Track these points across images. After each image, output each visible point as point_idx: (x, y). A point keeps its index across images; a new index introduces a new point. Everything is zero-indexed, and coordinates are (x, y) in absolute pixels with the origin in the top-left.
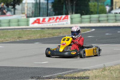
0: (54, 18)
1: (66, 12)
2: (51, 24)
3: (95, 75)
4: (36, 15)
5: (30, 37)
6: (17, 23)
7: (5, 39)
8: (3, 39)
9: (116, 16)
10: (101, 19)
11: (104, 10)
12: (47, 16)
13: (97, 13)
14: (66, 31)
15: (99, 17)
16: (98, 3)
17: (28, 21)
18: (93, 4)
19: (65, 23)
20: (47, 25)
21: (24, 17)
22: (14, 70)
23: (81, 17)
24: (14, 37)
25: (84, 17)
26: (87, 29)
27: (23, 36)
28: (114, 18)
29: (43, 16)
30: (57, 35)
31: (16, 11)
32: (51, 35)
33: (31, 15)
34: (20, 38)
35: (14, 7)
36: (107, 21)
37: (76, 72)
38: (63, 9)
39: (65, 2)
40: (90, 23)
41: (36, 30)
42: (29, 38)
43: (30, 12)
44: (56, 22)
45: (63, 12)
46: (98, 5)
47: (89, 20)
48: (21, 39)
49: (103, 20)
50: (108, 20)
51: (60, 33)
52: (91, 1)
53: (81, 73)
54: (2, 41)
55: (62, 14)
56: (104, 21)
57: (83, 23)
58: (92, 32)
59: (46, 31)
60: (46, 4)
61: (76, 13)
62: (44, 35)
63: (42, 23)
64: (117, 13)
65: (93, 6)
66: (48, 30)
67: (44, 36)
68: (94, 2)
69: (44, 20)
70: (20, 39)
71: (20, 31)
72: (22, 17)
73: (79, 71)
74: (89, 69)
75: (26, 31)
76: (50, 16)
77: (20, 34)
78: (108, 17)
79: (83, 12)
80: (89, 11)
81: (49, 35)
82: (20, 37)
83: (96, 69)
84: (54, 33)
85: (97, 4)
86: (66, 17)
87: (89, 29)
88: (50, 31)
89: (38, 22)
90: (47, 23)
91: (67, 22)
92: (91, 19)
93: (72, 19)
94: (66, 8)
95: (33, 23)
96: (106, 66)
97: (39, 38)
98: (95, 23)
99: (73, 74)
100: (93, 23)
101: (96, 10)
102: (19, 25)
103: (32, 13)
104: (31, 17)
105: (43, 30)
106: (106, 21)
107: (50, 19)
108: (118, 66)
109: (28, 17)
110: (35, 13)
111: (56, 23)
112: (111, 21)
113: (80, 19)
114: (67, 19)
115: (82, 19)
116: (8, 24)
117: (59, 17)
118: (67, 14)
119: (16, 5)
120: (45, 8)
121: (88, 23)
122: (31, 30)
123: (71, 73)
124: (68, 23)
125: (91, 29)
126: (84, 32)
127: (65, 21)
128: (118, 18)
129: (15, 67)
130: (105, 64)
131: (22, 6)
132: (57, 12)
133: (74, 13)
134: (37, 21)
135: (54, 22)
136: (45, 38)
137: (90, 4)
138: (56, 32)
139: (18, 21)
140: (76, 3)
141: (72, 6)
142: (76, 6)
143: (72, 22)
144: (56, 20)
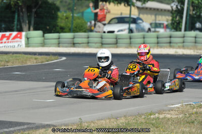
1: (19, 27)
9: (102, 38)
10: (76, 40)
11: (82, 26)
13: (70, 31)
14: (18, 58)
15: (74, 38)
16: (73, 14)
18: (65, 15)
19: (16, 44)
23: (43, 36)
25: (48, 35)
26: (53, 57)
28: (99, 40)
30: (2, 66)
36: (88, 44)
37: (32, 128)
38: (13, 22)
39: (18, 10)
40: (59, 47)
45: (14, 26)
46: (73, 16)
47: (56, 41)
49: (80, 42)
50: (88, 43)
51: (7, 62)
52: (61, 9)
53: (40, 130)
55: (12, 30)
56: (81, 45)
57: (47, 47)
58: (60, 61)
61: (36, 29)
64: (104, 32)
65: (64, 18)
68: (65, 12)
73: (38, 127)
74: (54, 124)
79: (48, 27)
80: (58, 26)
85: (71, 15)
86: (19, 36)
87: (56, 57)
91: (21, 44)
92: (61, 40)
93: (28, 38)
94: (19, 20)
96: (83, 120)
98: (66, 47)
99: (27, 132)
100: (63, 47)
101: (70, 25)
106: (84, 45)
108: (103, 122)
112: (94, 44)
113: (43, 38)
114: (20, 38)
117: (7, 34)
118: (20, 30)
121: (55, 47)
123: (25, 131)
125: (59, 57)
126: (48, 61)
128: (105, 41)
130: (81, 117)
132: (3, 26)
133: (32, 28)
137: (59, 14)
138: (1, 59)
140: (36, 13)
141: (29, 17)
142: (35, 17)
143: (28, 45)
144: (1, 39)
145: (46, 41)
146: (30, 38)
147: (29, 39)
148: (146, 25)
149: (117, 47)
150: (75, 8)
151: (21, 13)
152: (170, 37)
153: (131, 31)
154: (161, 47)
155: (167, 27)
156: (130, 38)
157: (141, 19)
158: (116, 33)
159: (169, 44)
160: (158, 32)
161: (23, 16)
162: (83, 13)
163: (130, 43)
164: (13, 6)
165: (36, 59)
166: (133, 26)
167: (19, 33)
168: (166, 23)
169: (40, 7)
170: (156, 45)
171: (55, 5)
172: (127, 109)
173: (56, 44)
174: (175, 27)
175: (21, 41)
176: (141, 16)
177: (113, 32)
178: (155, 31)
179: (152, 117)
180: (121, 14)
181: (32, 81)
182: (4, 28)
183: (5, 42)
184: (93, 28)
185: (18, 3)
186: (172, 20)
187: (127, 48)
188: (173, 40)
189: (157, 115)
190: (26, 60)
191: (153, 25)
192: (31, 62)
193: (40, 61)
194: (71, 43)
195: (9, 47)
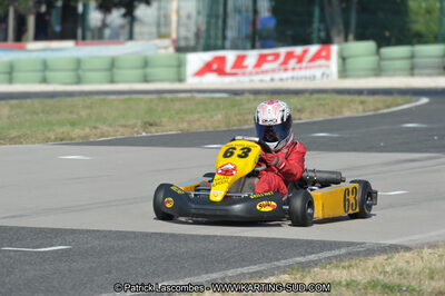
0: (277, 56)
1: (323, 34)
2: (267, 77)
3: (430, 269)
4: (212, 42)
5: (189, 122)
6: (138, 73)
7: (95, 128)
8: (87, 130)
12: (253, 47)
13: (436, 39)
14: (323, 102)
15: (444, 55)
16: (441, 1)
17: (180, 65)
18: (424, 5)
19: (318, 73)
20: (252, 81)
21: (166, 48)
22: (128, 242)
23: (378, 53)
24: (130, 123)
25: (388, 51)
26: (399, 99)
27: (164, 120)
29: (234, 47)
31: (137, 28)
33: (192, 43)
34: (151, 125)
35: (130, 14)
37: (358, 254)
38: (310, 23)
40: (412, 75)
41: (213, 98)
42: (184, 126)
43: (188, 31)
44: (286, 70)
45: (312, 33)
46: (442, 9)
47: (405, 64)
48: (154, 131)
51: (300, 111)
53: (376, 258)
54: (86, 137)
55: (306, 41)
57: (387, 76)
58: (416, 107)
59: (249, 100)
61: (360, 37)
62: (239, 117)
63: (234, 71)
65: (423, 12)
66: (255, 100)
67: (239, 120)
70: (153, 129)
71: (151, 100)
72: (160, 48)
73: (371, 251)
74: (406, 244)
75: (172, 100)
76: (263, 47)
77: (150, 111)
79: (387, 34)
80: (408, 30)
82: (151, 121)
83: (433, 246)
85: (438, 5)
86: (324, 53)
87: (408, 97)
89: (217, 67)
90: (251, 74)
91: (327, 72)
92: (416, 60)
93: (343, 59)
94: (322, 20)
95: (201, 73)
97: (223, 128)
98: (429, 75)
99: (347, 264)
100: (421, 75)
101: (435, 27)
102: (146, 80)
103: (197, 35)
104: (194, 49)
105: (238, 98)
107: (262, 60)
109: (180, 49)
110: (208, 37)
111: (284, 75)
113: (375, 58)
114: (328, 57)
115: (381, 59)
116: (107, 74)
117: (298, 50)
118: (327, 41)
119: (136, 3)
121: (406, 75)
122: (192, 98)
123: (341, 261)
124: (328, 76)
125: (414, 98)
126: (388, 107)
127: (320, 66)
129: (134, 233)
131: (159, 9)
132: (289, 32)
133: (351, 37)
134: (215, 66)
135: (279, 70)
137: (412, 4)
139: (146, 64)
141: (346, 12)
142: (358, 12)
143: (343, 73)
144: (285, 62)
145: (384, 63)
146: (349, 57)
147: (348, 61)
161: (331, 13)
165: (362, 103)
173: (404, 69)
181: (355, 150)
182: (292, 36)
190: (340, 107)
192: (353, 110)
193: (372, 107)
194: (438, 68)
195: (301, 78)
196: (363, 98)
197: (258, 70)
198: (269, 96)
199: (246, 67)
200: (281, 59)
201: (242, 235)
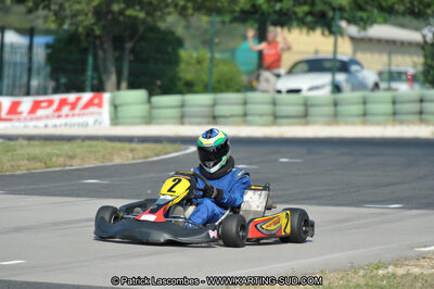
0: (51, 103)
1: (95, 82)
2: (41, 124)
9: (274, 103)
10: (220, 110)
11: (231, 80)
12: (28, 94)
13: (206, 89)
14: (94, 149)
15: (214, 104)
16: (212, 52)
18: (195, 55)
19: (90, 120)
20: (26, 126)
23: (149, 101)
25: (159, 100)
26: (169, 147)
28: (267, 108)
29: (11, 94)
30: (60, 166)
32: (39, 164)
36: (244, 117)
38: (83, 71)
39: (95, 47)
40: (182, 123)
44: (59, 116)
45: (84, 82)
46: (212, 59)
47: (176, 112)
49: (227, 114)
50: (245, 115)
51: (71, 157)
52: (187, 44)
55: (80, 89)
56: (232, 119)
57: (157, 124)
58: (184, 155)
59: (22, 146)
60: (25, 51)
61: (132, 86)
62: (12, 163)
63: (9, 117)
64: (279, 92)
65: (194, 61)
66: (28, 145)
67: (12, 166)
68: (196, 49)
69: (14, 109)
76: (38, 94)
78: (245, 103)
79: (159, 83)
80: (180, 79)
81: (32, 165)
84: (48, 155)
85: (208, 55)
86: (96, 101)
87: (177, 146)
88: (36, 149)
90: (25, 120)
91: (100, 119)
92: (186, 109)
93: (115, 106)
94: (96, 69)
98: (198, 124)
100: (191, 124)
101: (205, 77)
105: (12, 143)
106: (237, 119)
107: (36, 106)
111: (58, 121)
112: (257, 119)
113: (146, 107)
114: (100, 105)
115: (152, 108)
117: (72, 97)
118: (99, 88)
120: (22, 64)
121: (175, 124)
124: (100, 123)
125: (183, 146)
126: (157, 155)
127: (92, 114)
128: (282, 110)
132: (63, 80)
133: (124, 84)
135: (53, 117)
136: (18, 172)
137: (183, 54)
138: (58, 152)
140: (132, 51)
141: (119, 61)
142: (130, 62)
143: (115, 120)
144: (59, 109)
145: (155, 112)
146: (120, 105)
147: (119, 109)
148: (370, 76)
149: (307, 123)
150: (217, 40)
151: (100, 53)
152: (421, 101)
153: (337, 88)
154: (402, 122)
155: (413, 79)
156: (336, 104)
157: (357, 63)
158: (304, 93)
159: (417, 117)
160: (395, 90)
161: (104, 60)
162: (233, 51)
163: (336, 115)
164: (83, 38)
165: (132, 150)
166: (341, 77)
167: (97, 94)
168: (411, 71)
169: (142, 38)
170: (391, 118)
171: (173, 33)
172: (329, 257)
173: (174, 118)
174: (430, 78)
175: (100, 114)
176: (360, 57)
177: (297, 91)
178: (389, 89)
179: (381, 272)
180: (316, 52)
181: (123, 197)
182: (65, 84)
183: (67, 116)
184: (255, 84)
185: (92, 30)
186: (426, 64)
187: (329, 124)
188: (428, 106)
189: (391, 269)
190: (111, 154)
191: (386, 76)
192: (123, 156)
193: (142, 155)
194: (208, 116)
195: (74, 125)
196: (134, 145)
197: (33, 116)
198: (42, 142)
199: (20, 113)
200: (55, 106)
201: (12, 279)
